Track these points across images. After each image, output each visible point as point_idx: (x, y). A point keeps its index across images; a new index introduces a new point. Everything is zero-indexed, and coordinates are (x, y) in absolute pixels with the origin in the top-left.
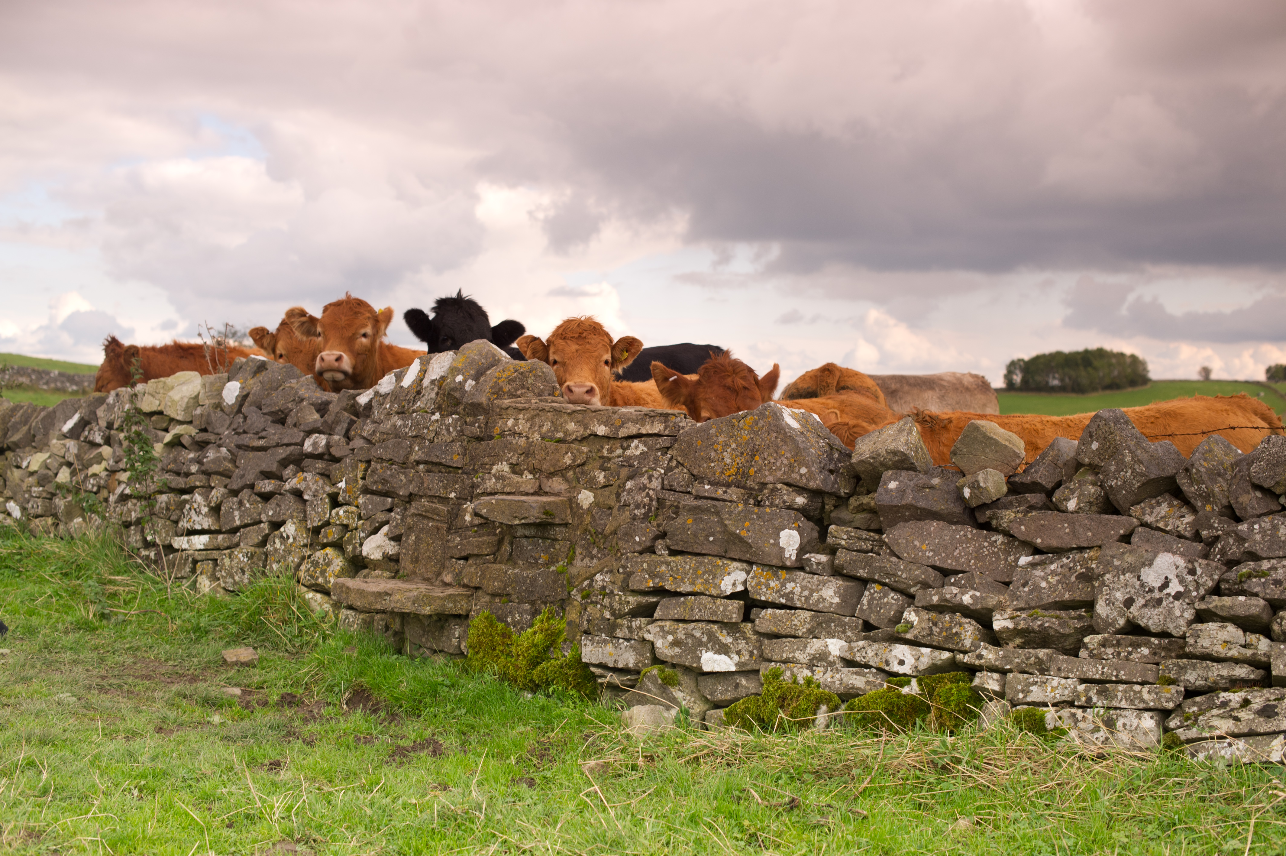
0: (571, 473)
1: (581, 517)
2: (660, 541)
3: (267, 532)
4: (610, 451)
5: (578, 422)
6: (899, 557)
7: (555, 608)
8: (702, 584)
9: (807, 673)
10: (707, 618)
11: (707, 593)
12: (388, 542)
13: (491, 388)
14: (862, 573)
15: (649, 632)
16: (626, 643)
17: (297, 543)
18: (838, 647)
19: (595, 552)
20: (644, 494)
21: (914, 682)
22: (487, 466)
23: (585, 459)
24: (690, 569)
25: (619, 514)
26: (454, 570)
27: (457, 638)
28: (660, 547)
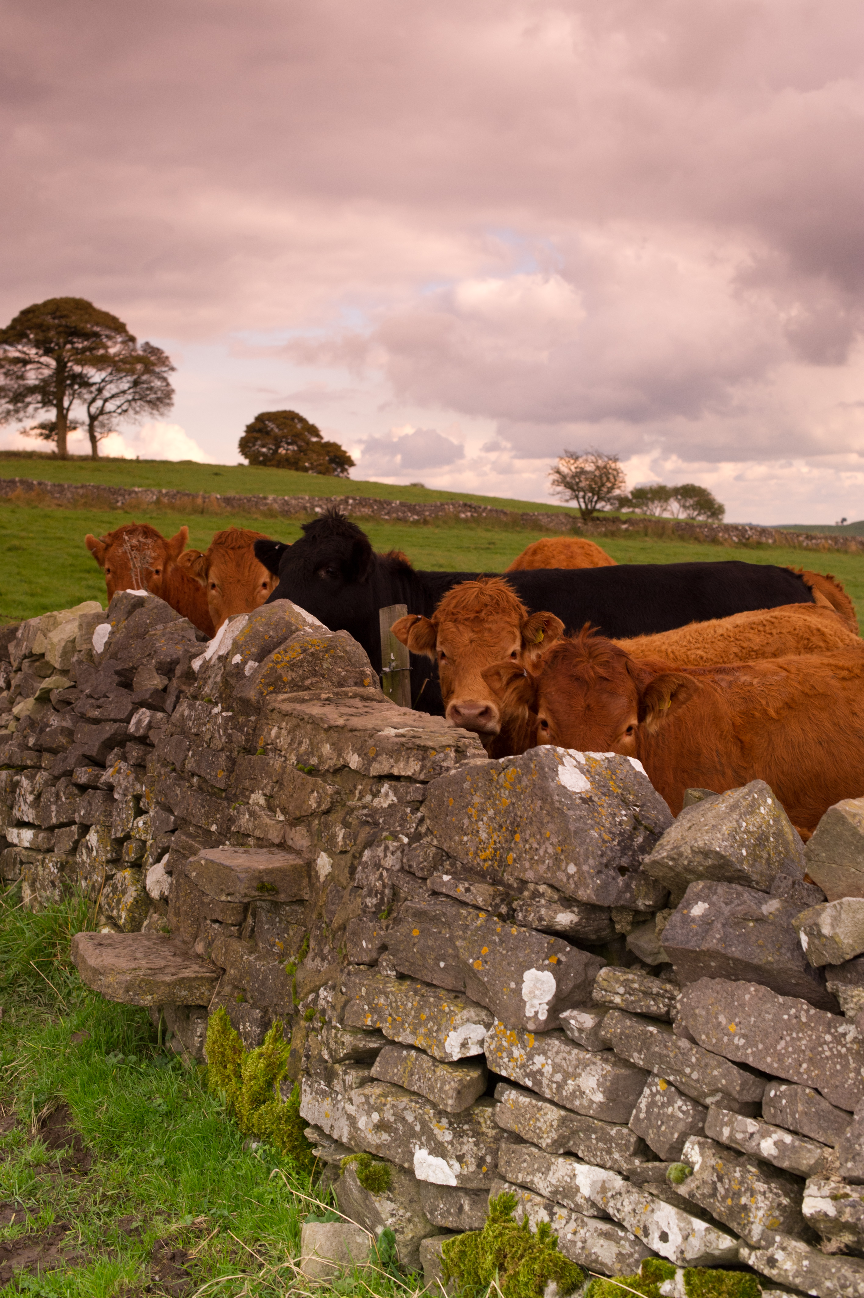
0: (315, 822)
1: (317, 892)
2: (384, 955)
3: (76, 837)
4: (361, 795)
5: (333, 744)
6: (693, 1041)
7: (283, 1024)
8: (425, 1035)
9: (543, 1215)
10: (424, 1093)
11: (429, 1051)
12: (166, 877)
14: (637, 1058)
15: (350, 1100)
16: (343, 1103)
17: (101, 858)
18: (589, 1181)
19: (326, 950)
20: (378, 874)
21: (680, 1275)
22: (247, 793)
23: (329, 804)
24: (412, 1009)
25: (350, 900)
26: (207, 937)
27: (200, 1037)
28: (384, 964)
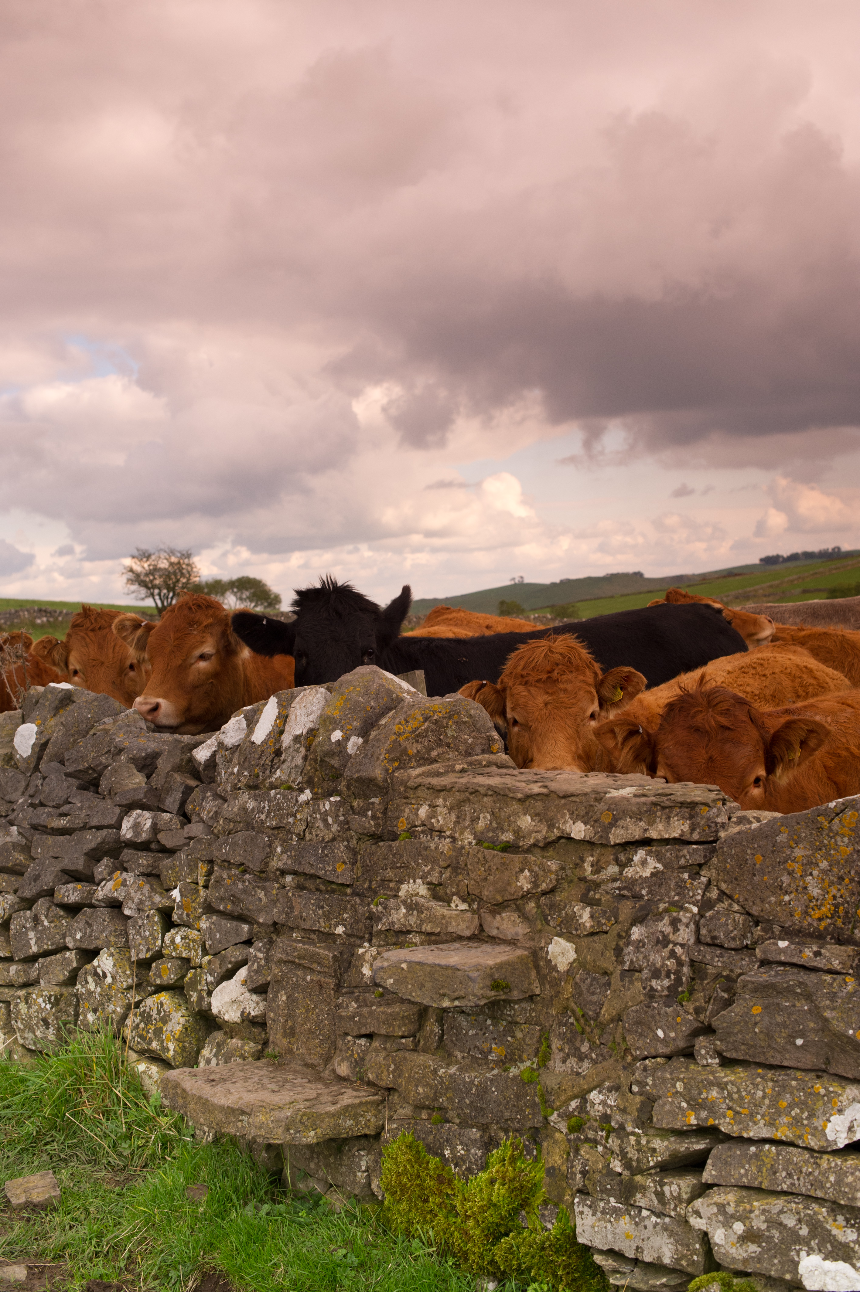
0: (532, 904)
1: (555, 983)
2: (701, 1041)
3: (75, 965)
4: (597, 868)
5: (537, 815)
7: (523, 1140)
8: (790, 1125)
10: (804, 1190)
11: (800, 1143)
12: (247, 995)
13: (388, 752)
16: (654, 1219)
17: (118, 984)
19: (585, 1048)
20: (665, 952)
22: (391, 885)
23: (554, 882)
24: (764, 1097)
25: (624, 986)
26: (352, 1055)
27: (365, 1171)
28: (703, 1052)
